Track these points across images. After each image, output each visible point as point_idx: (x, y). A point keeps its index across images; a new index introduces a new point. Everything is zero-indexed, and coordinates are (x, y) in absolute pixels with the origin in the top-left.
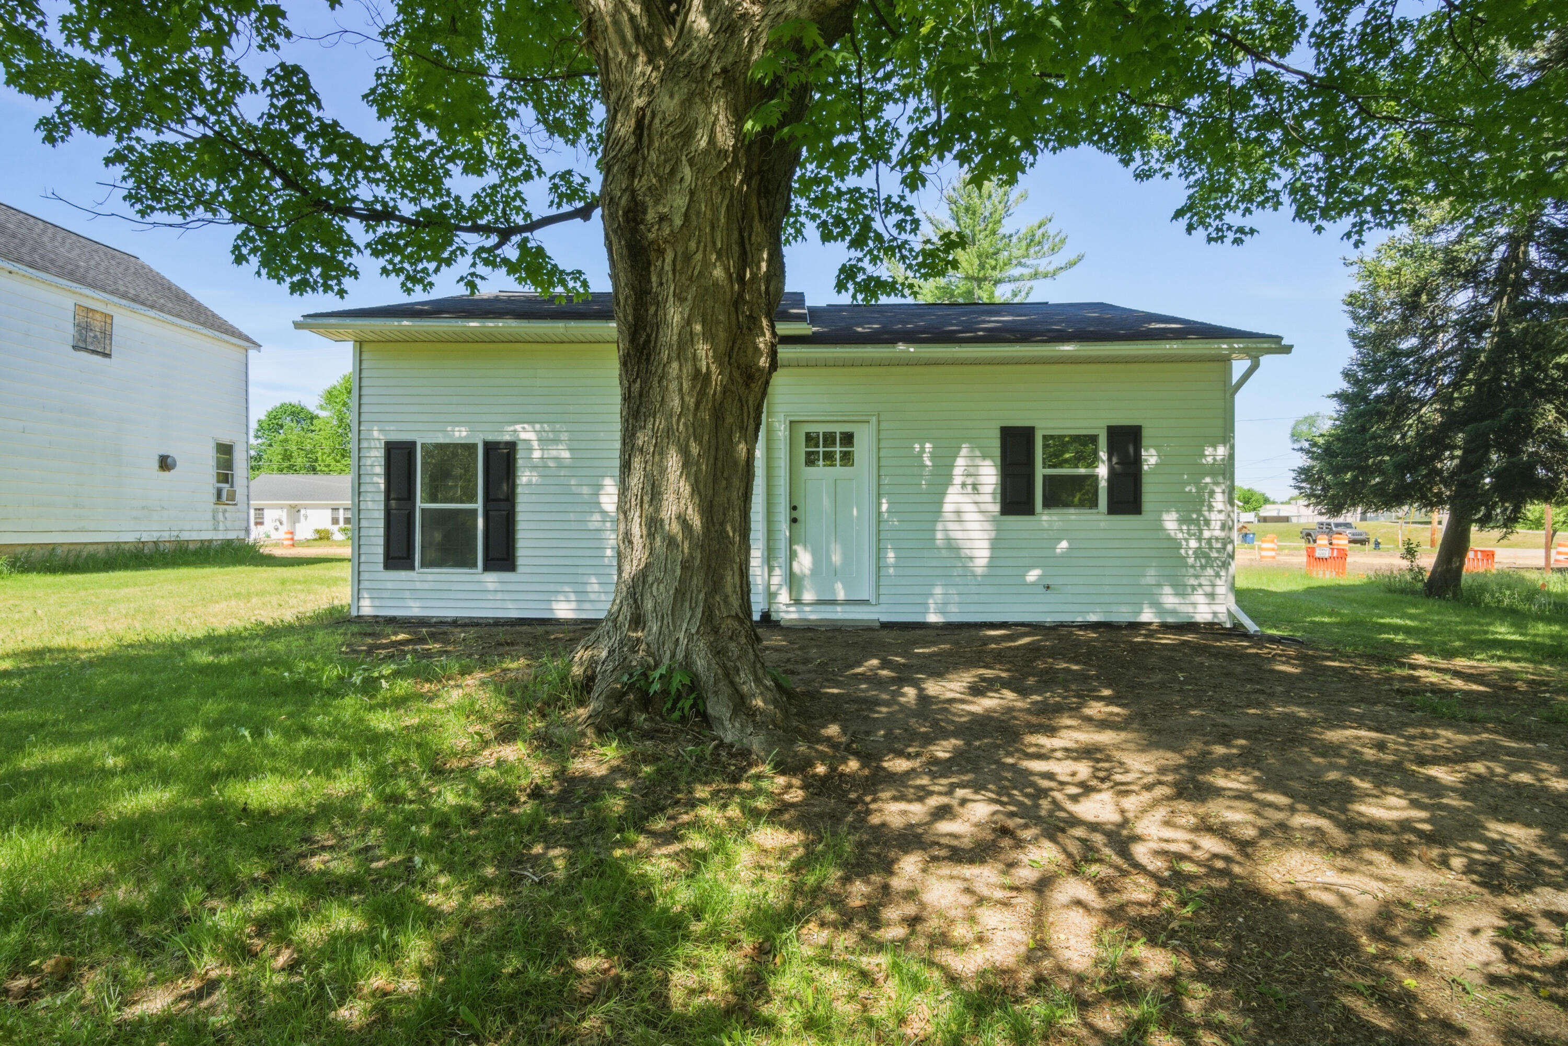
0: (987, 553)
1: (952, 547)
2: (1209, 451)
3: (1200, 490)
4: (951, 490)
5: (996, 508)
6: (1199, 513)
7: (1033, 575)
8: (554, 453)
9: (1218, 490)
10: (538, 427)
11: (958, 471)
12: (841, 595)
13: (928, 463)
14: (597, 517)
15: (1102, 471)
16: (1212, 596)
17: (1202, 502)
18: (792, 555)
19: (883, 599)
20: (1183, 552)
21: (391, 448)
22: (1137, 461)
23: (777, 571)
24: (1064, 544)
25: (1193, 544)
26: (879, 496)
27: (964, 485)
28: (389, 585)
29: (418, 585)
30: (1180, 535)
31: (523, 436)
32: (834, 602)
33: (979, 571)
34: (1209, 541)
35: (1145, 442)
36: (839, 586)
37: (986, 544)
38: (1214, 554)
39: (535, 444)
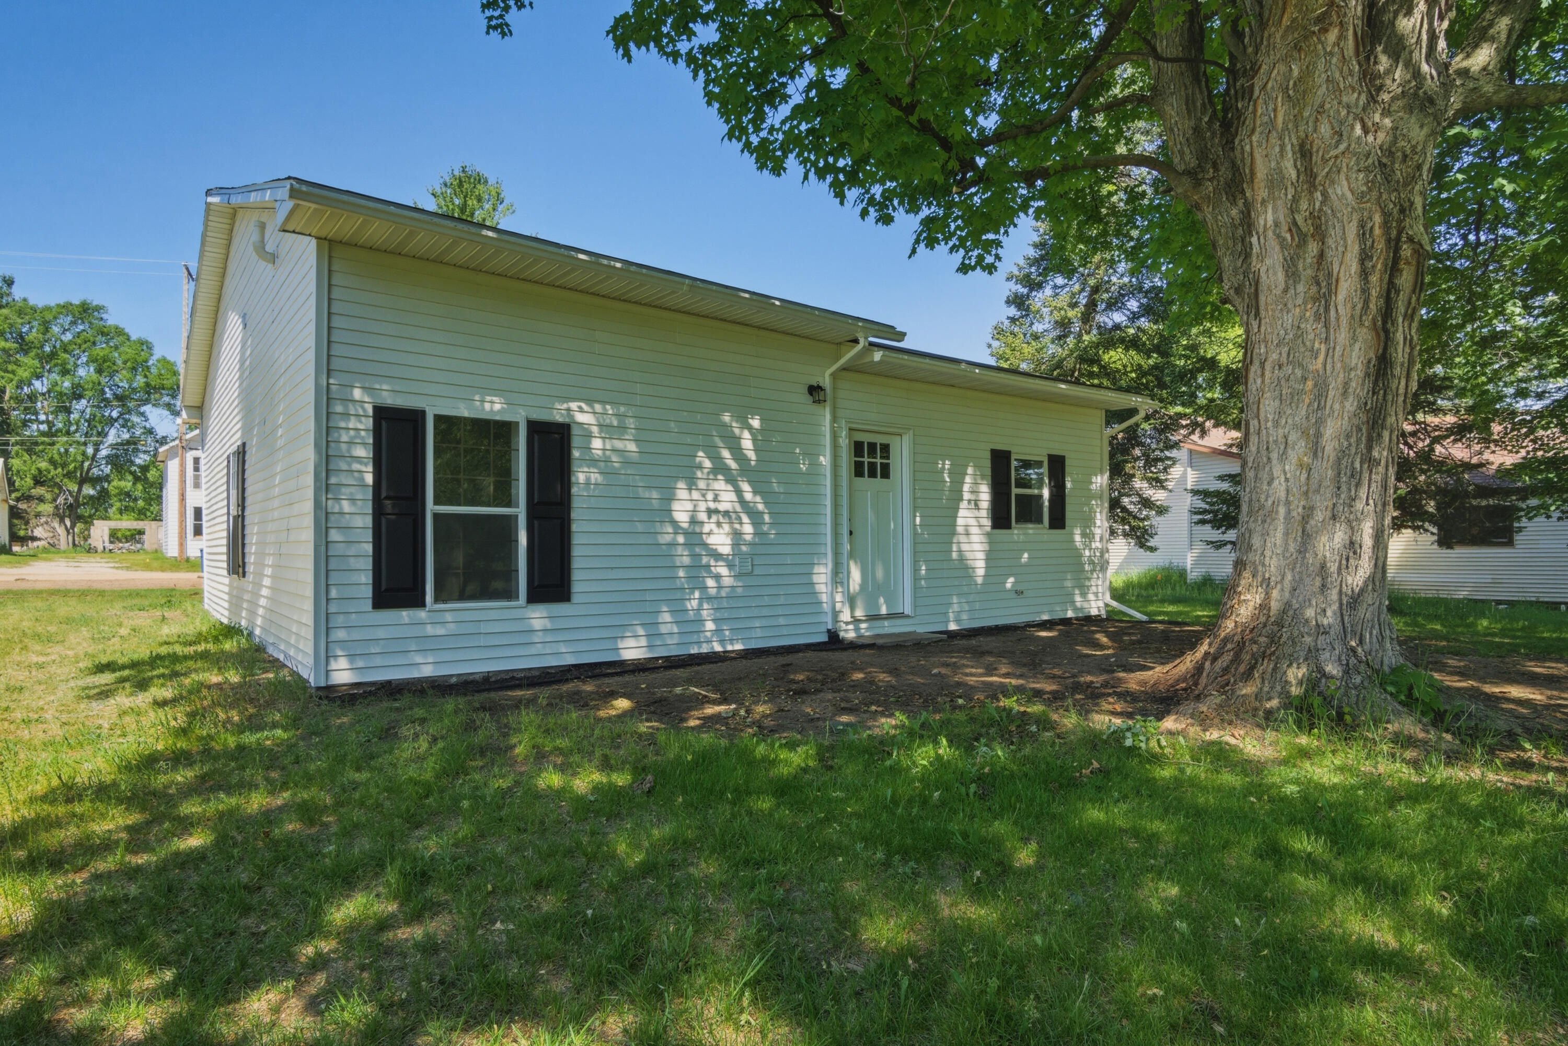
0: (983, 564)
1: (962, 558)
2: (1094, 479)
3: (1090, 510)
4: (962, 505)
5: (989, 522)
6: (1090, 528)
7: (1010, 583)
8: (619, 444)
9: (1098, 510)
10: (598, 407)
11: (966, 488)
12: (884, 610)
13: (947, 479)
15: (1046, 493)
16: (1097, 593)
17: (1091, 520)
18: (849, 570)
19: (919, 611)
20: (1083, 559)
21: (383, 415)
22: (1063, 486)
23: (841, 588)
24: (1026, 555)
25: (1087, 553)
26: (914, 509)
27: (969, 501)
28: (381, 633)
29: (430, 630)
30: (1081, 546)
31: (580, 418)
32: (879, 618)
33: (978, 581)
34: (1094, 550)
35: (1067, 469)
36: (882, 601)
37: (981, 556)
38: (1097, 561)
39: (595, 429)
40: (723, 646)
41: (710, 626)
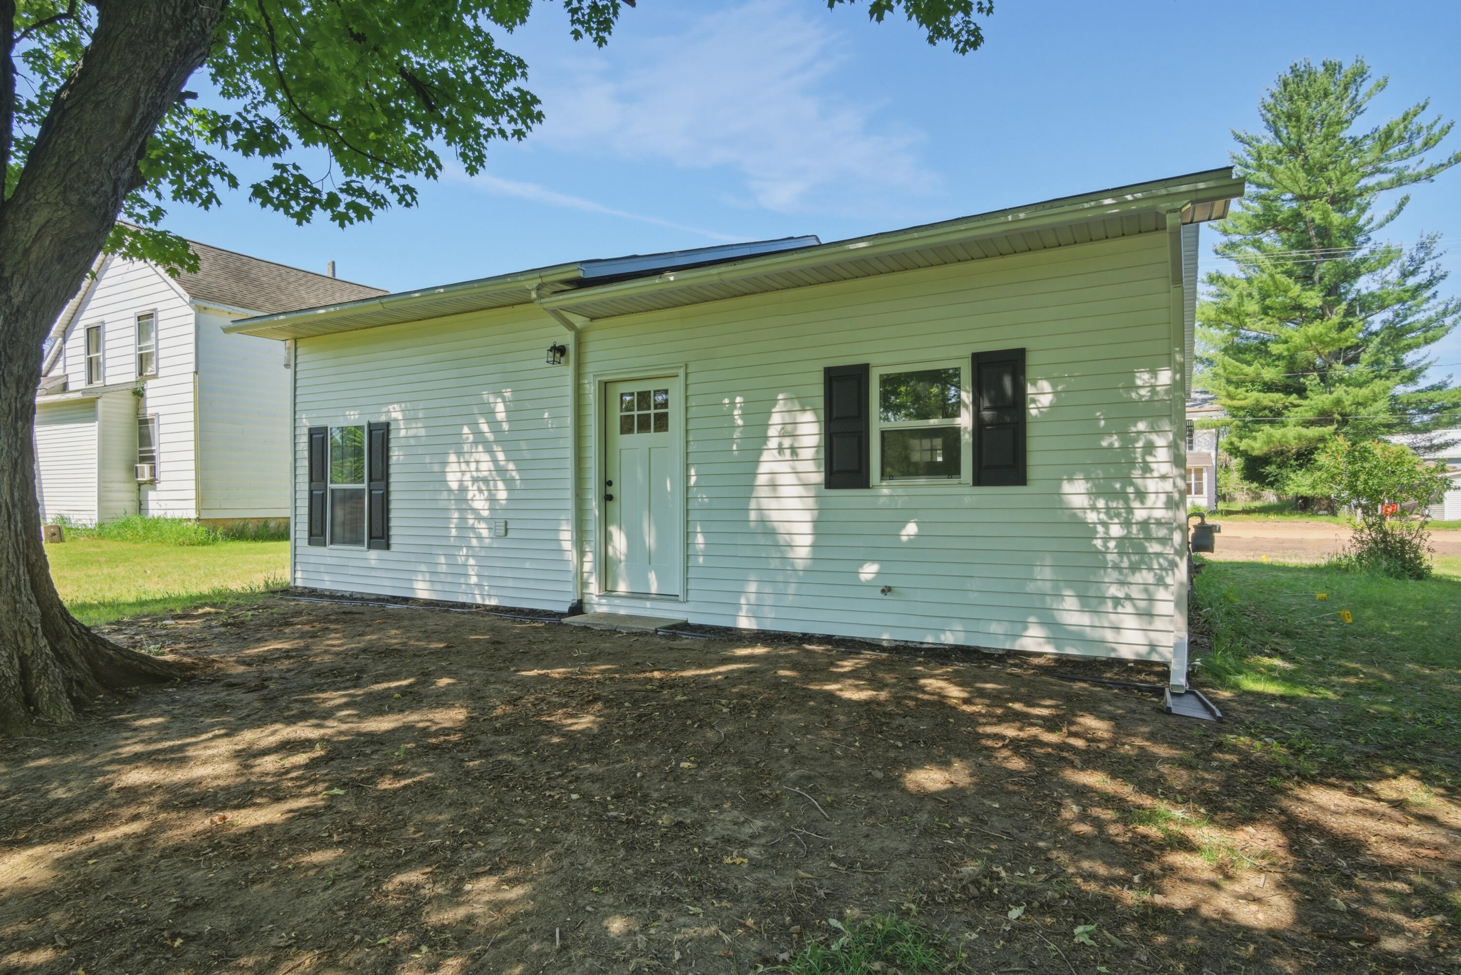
0: (808, 540)
1: (767, 530)
2: (1143, 378)
3: (1128, 441)
4: (766, 456)
5: (819, 478)
6: (1128, 480)
7: (869, 571)
8: (414, 432)
9: (1160, 441)
10: (403, 406)
11: (773, 431)
12: (654, 589)
13: (740, 422)
14: (445, 495)
15: (965, 420)
16: (1148, 614)
17: (1132, 463)
18: (607, 538)
19: (692, 595)
20: (1098, 543)
21: (312, 432)
22: (1019, 402)
23: (589, 557)
24: (911, 529)
25: (1116, 530)
26: (687, 467)
27: (780, 449)
28: (312, 560)
29: (328, 561)
30: (1092, 517)
31: (394, 416)
32: (645, 596)
33: (800, 565)
34: (1145, 524)
35: (1030, 372)
36: (652, 576)
37: (807, 528)
38: (1154, 548)
39: (402, 424)
40: (484, 599)
41: (474, 580)
